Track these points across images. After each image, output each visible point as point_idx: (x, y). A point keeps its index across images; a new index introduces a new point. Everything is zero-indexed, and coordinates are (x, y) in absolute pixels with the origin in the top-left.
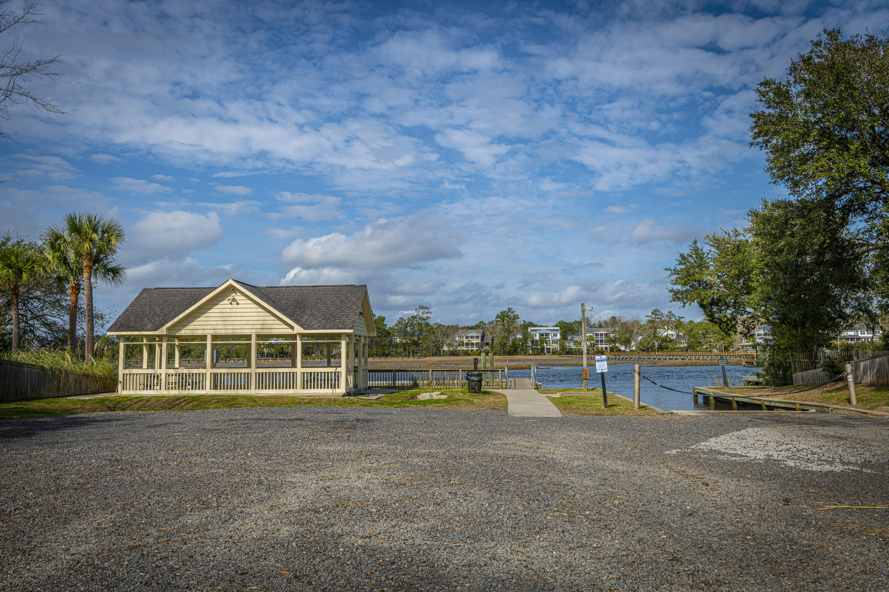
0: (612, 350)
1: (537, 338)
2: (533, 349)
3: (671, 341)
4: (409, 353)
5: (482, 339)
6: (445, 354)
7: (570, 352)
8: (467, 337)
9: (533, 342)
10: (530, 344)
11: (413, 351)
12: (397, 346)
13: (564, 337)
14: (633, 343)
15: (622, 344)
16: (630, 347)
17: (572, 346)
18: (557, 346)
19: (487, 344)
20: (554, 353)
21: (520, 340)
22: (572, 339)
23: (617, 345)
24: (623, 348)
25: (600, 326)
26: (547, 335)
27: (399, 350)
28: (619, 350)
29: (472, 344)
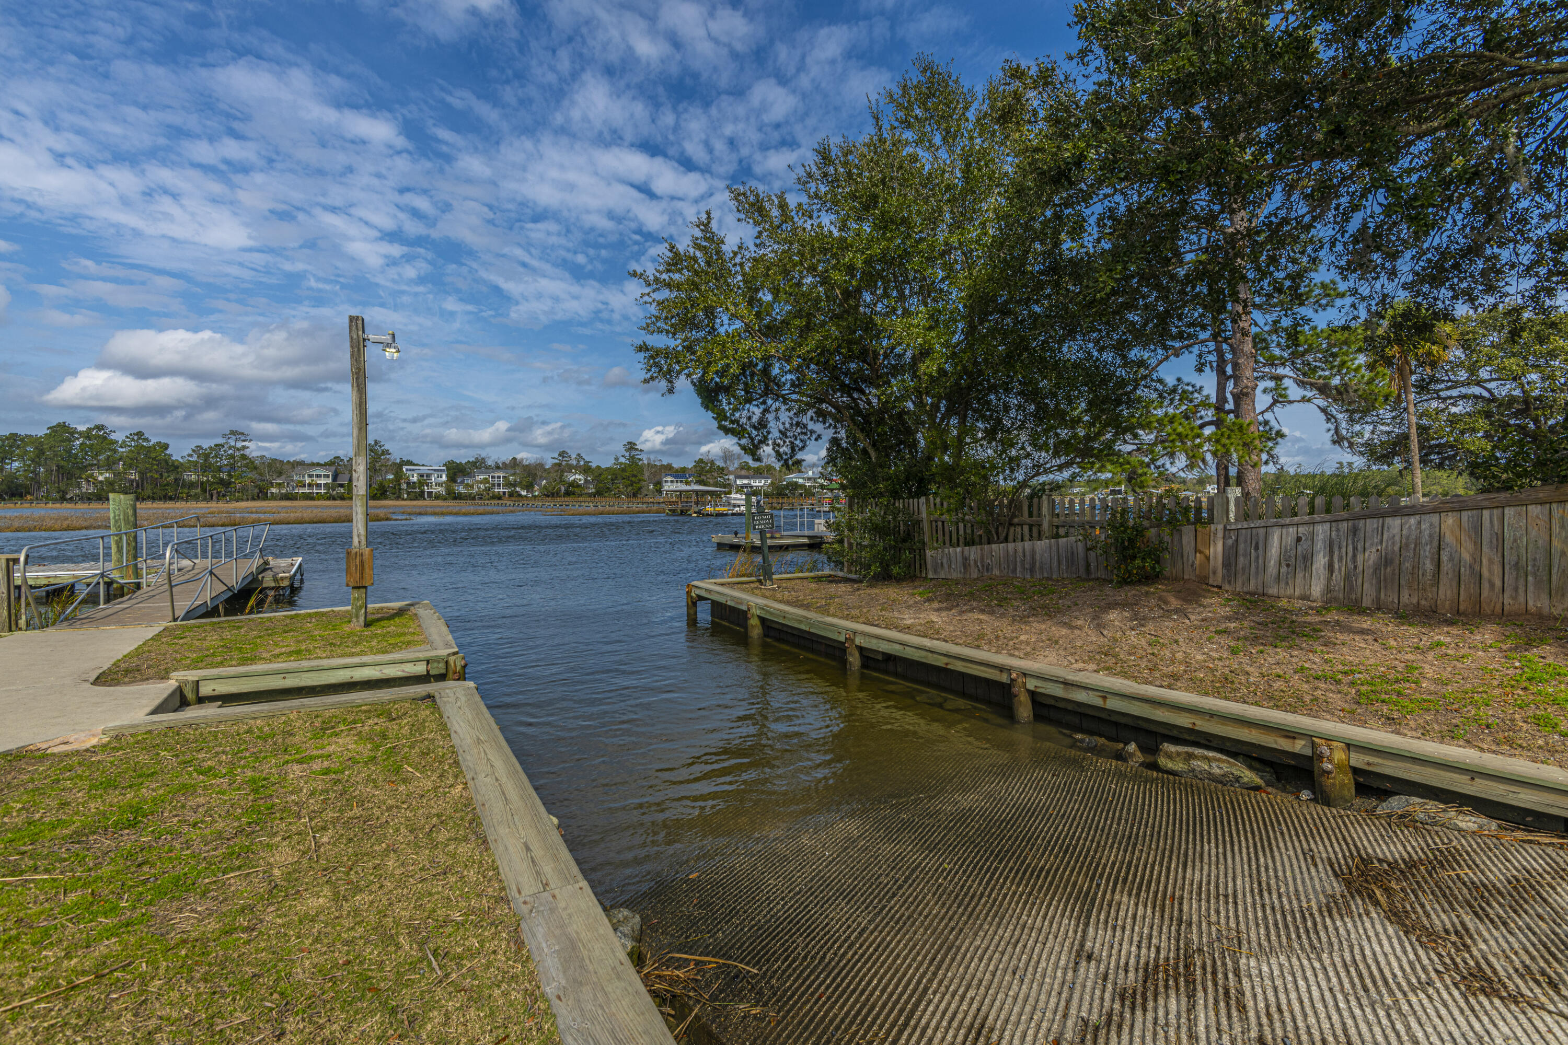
0: (511, 495)
1: (415, 479)
2: (408, 493)
3: (578, 486)
4: (212, 496)
5: (335, 478)
6: (274, 497)
7: (459, 497)
8: (310, 476)
9: (408, 484)
10: (404, 486)
11: (218, 493)
12: (192, 485)
13: (452, 479)
14: (536, 487)
15: (523, 489)
16: (532, 492)
17: (462, 489)
18: (442, 490)
19: (342, 486)
20: (438, 497)
21: (391, 481)
22: (462, 482)
23: (518, 489)
24: (524, 493)
25: (498, 468)
26: (429, 475)
27: (193, 492)
28: (520, 495)
29: (319, 486)
